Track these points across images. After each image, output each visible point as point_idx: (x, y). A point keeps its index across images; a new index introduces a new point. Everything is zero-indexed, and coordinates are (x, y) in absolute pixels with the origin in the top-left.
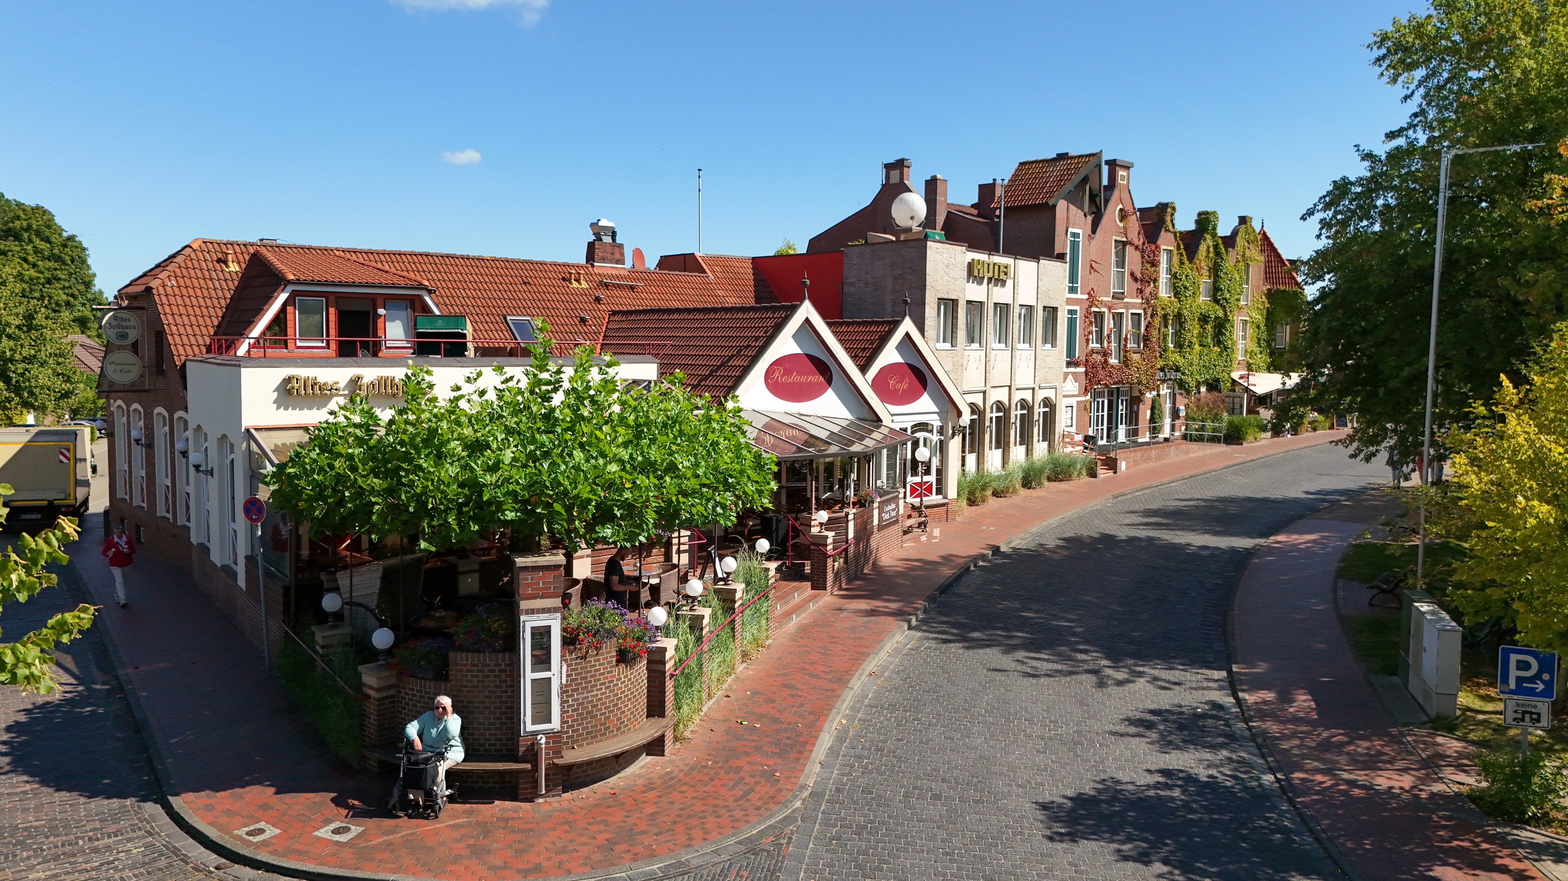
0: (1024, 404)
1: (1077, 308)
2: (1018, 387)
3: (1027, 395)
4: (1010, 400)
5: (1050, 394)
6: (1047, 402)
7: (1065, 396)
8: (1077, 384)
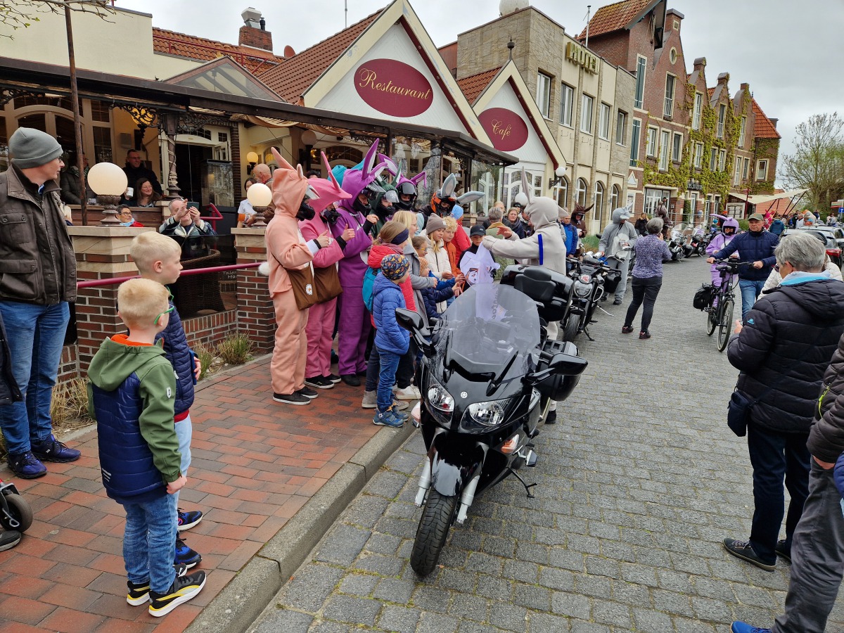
0: (600, 186)
1: (640, 120)
2: (598, 169)
3: (604, 179)
4: (591, 179)
5: (619, 181)
6: (616, 188)
7: (629, 188)
8: (637, 180)
